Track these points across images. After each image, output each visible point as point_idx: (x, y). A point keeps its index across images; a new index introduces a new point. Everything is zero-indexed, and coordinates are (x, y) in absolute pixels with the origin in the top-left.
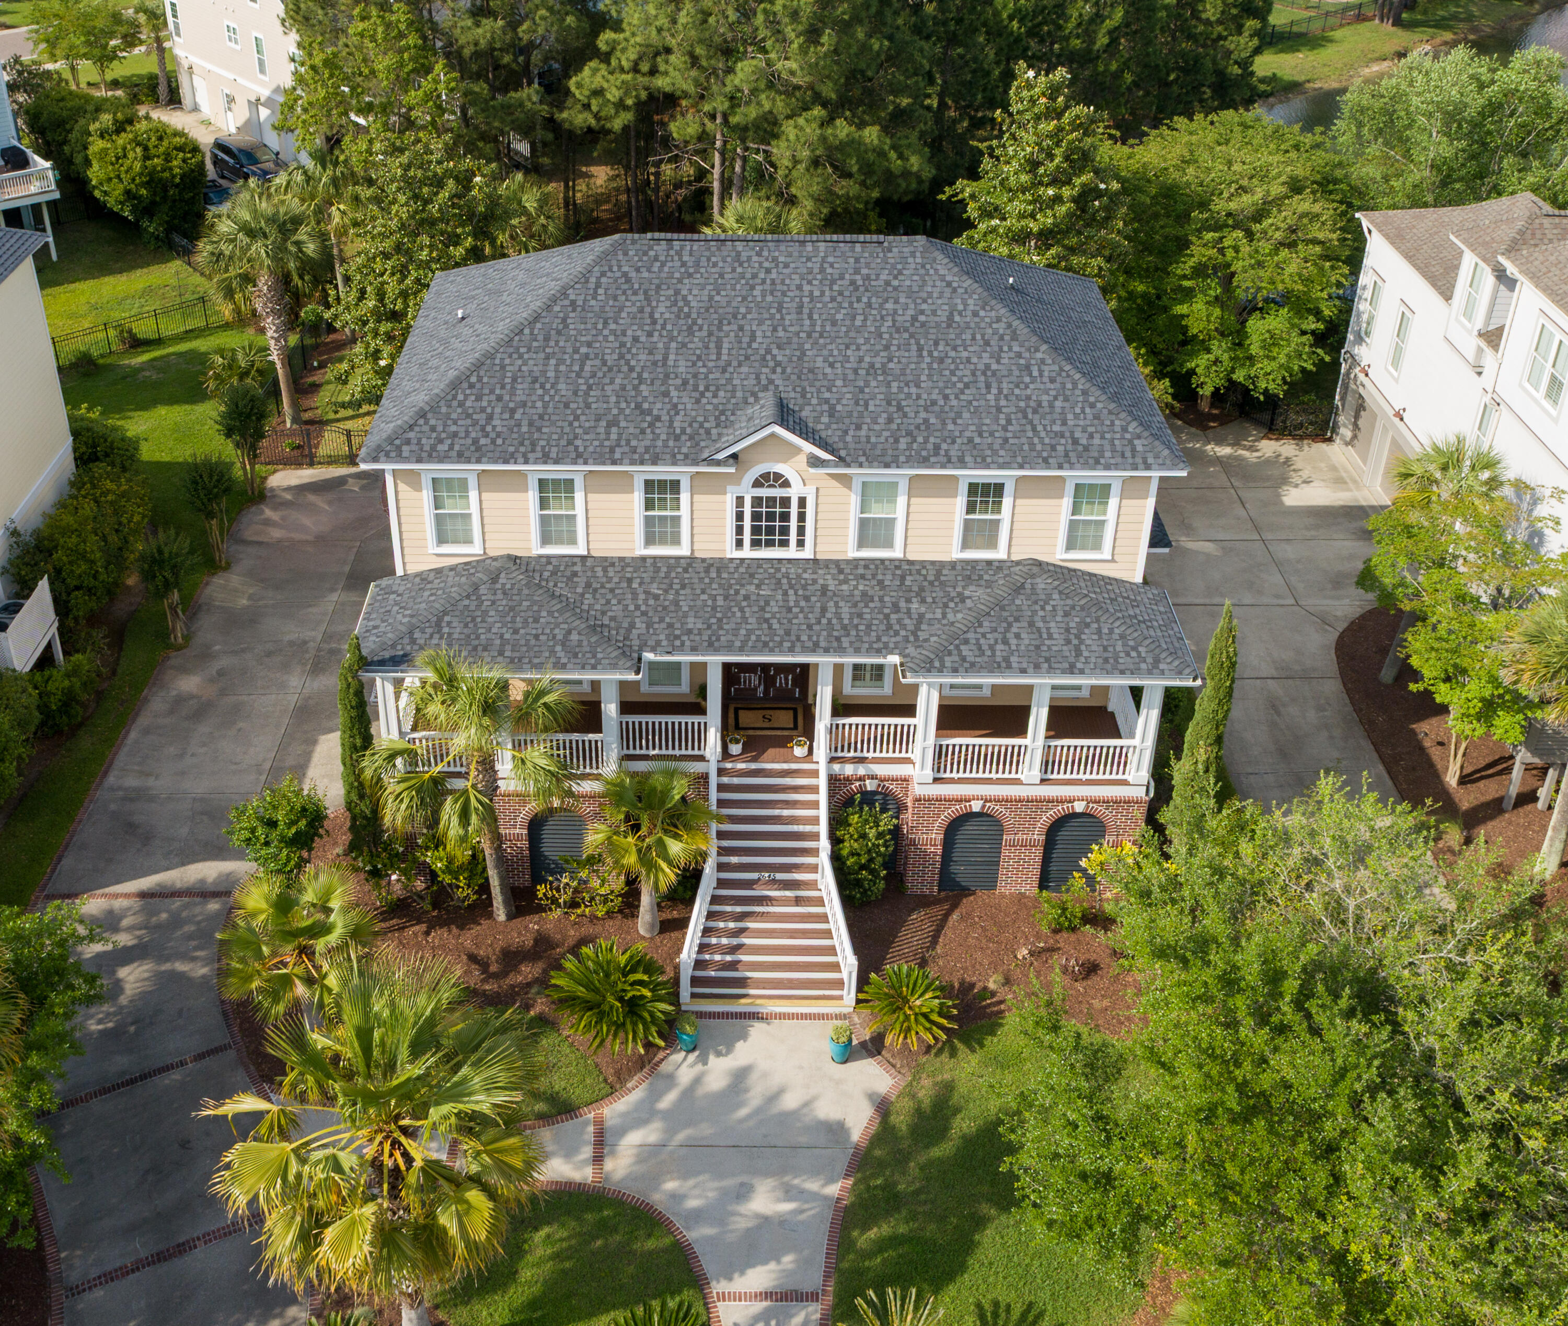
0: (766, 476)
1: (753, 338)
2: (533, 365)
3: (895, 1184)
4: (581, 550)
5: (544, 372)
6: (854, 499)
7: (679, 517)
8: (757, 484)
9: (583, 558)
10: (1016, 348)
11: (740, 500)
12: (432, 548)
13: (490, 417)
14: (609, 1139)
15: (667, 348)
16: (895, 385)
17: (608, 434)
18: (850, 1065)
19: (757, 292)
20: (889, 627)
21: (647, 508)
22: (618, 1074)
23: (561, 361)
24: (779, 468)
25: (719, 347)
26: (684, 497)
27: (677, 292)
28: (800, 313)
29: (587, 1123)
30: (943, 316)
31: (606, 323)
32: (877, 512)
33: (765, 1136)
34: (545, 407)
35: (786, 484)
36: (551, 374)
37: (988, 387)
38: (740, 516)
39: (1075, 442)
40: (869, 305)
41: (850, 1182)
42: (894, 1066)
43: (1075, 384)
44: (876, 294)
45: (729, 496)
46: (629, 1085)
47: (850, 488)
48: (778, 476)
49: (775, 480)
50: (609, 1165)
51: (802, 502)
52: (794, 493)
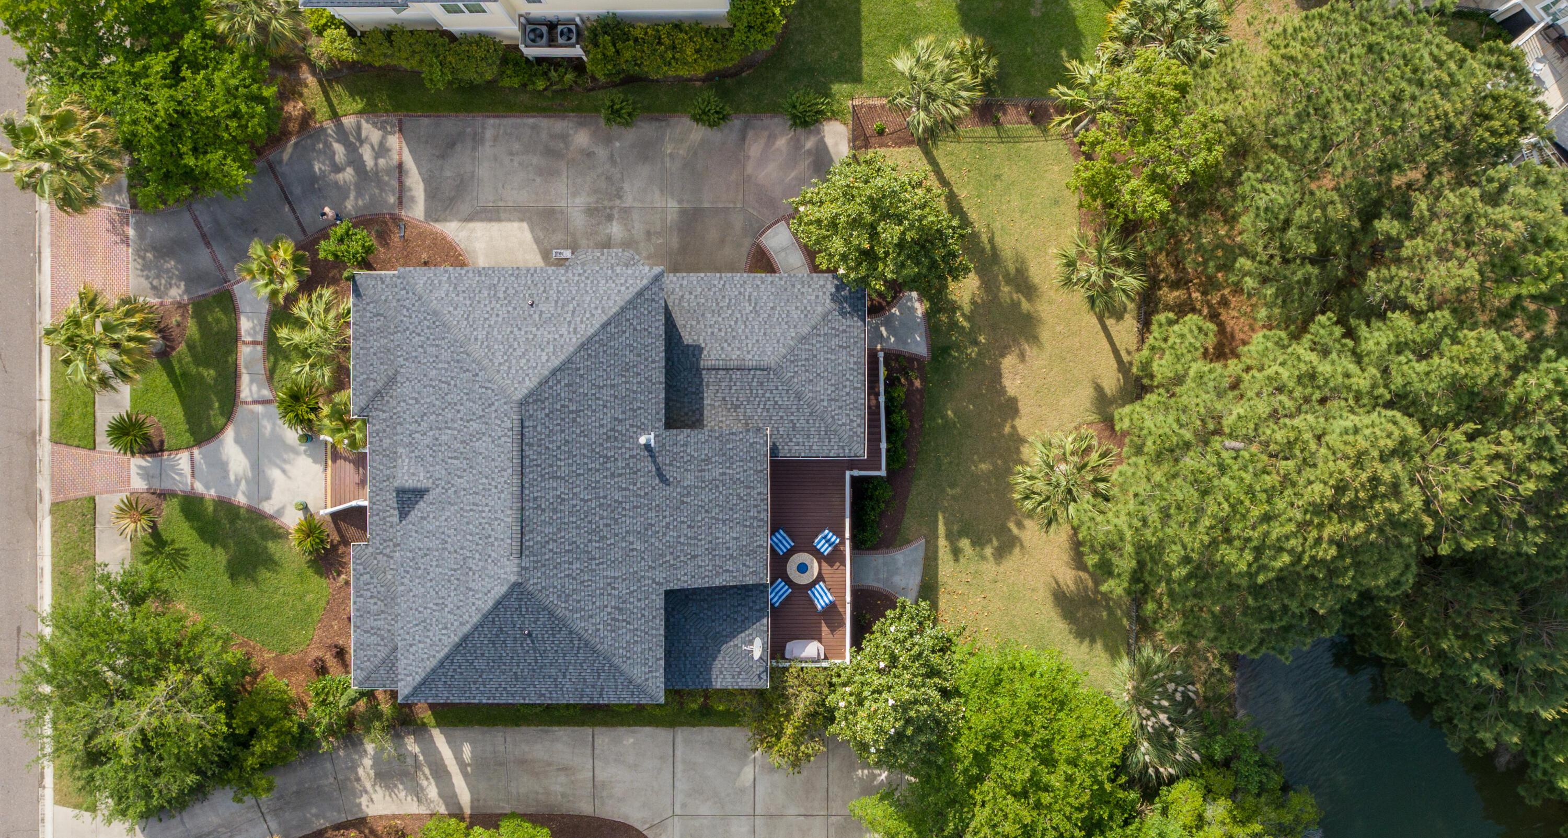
1: (459, 477)
2: (445, 355)
5: (441, 362)
10: (456, 624)
13: (419, 335)
15: (455, 429)
16: (437, 554)
17: (412, 398)
19: (484, 480)
20: (385, 541)
23: (446, 370)
25: (456, 458)
27: (484, 434)
28: (474, 504)
30: (472, 585)
31: (467, 394)
34: (424, 364)
36: (440, 365)
37: (437, 604)
39: (411, 645)
40: (477, 544)
43: (438, 652)
44: (484, 549)
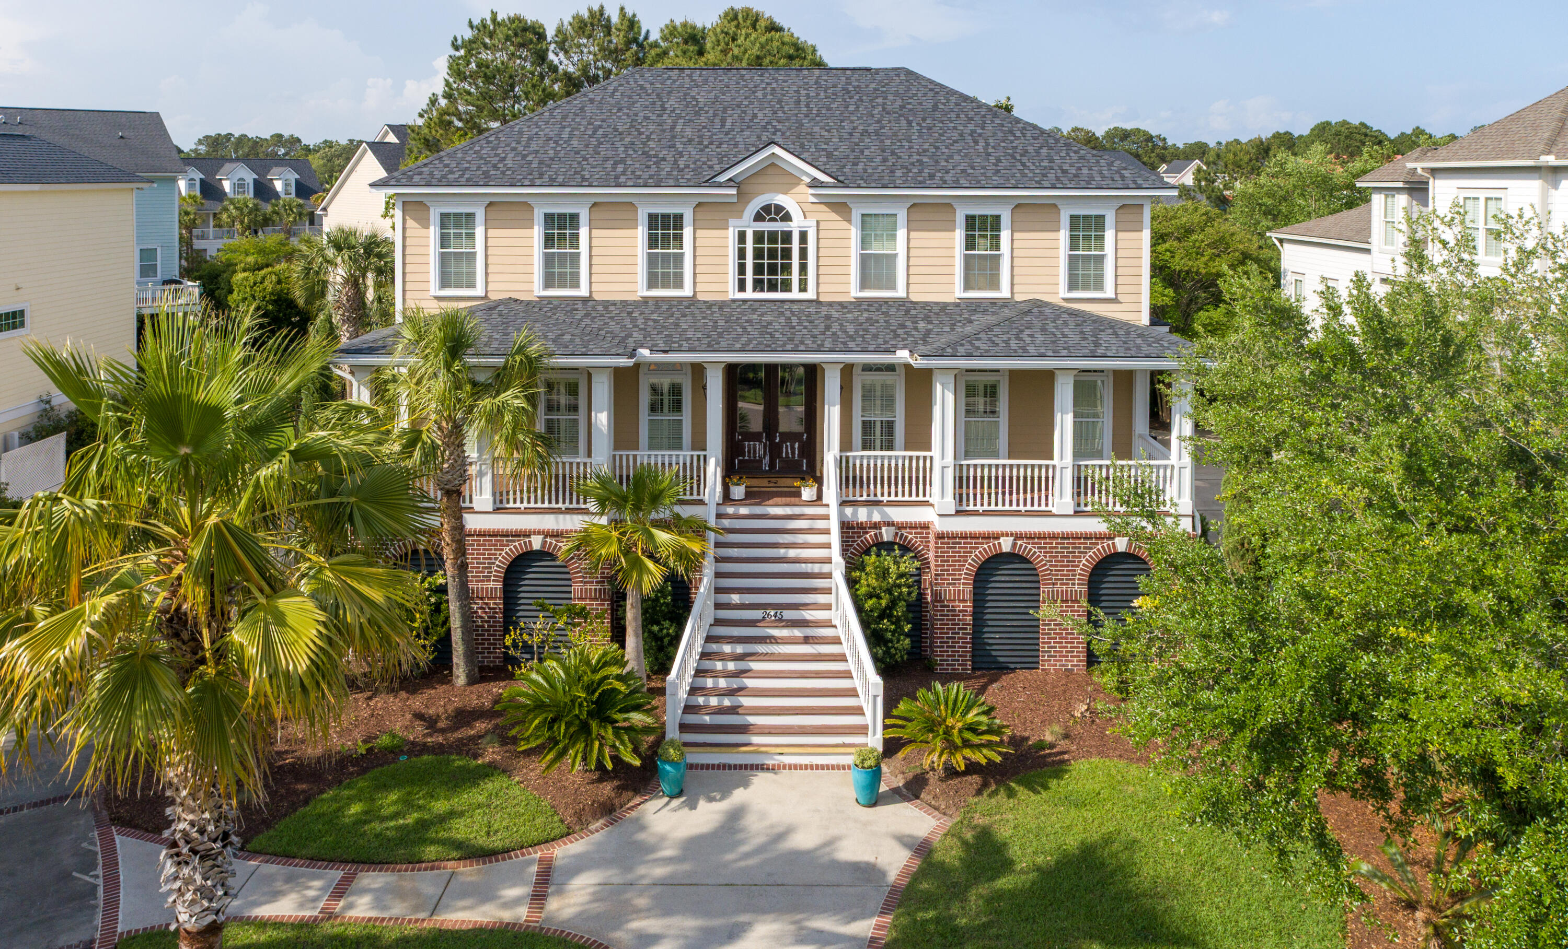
0: (767, 209)
1: (755, 117)
2: (549, 131)
3: (952, 918)
4: (583, 291)
5: (559, 135)
6: (854, 233)
7: (682, 255)
8: (758, 218)
9: (585, 300)
10: (998, 122)
11: (742, 237)
12: (434, 289)
13: (503, 159)
14: (556, 877)
15: (675, 123)
17: (614, 168)
18: (878, 809)
19: (759, 94)
20: (896, 336)
21: (651, 246)
22: (579, 815)
23: (575, 129)
24: (781, 199)
25: (723, 122)
26: (687, 232)
27: (687, 94)
28: (797, 104)
29: (530, 863)
31: (620, 110)
32: (876, 249)
33: (769, 875)
34: (556, 153)
35: (787, 218)
36: (565, 136)
37: (976, 142)
38: (742, 254)
39: (1065, 172)
40: (861, 100)
41: (888, 919)
42: (936, 809)
44: (867, 95)
45: (731, 229)
46: (592, 827)
47: (849, 221)
48: (779, 209)
49: (777, 213)
50: (553, 905)
51: (803, 236)
52: (795, 226)
